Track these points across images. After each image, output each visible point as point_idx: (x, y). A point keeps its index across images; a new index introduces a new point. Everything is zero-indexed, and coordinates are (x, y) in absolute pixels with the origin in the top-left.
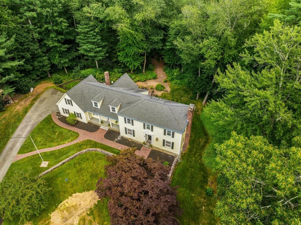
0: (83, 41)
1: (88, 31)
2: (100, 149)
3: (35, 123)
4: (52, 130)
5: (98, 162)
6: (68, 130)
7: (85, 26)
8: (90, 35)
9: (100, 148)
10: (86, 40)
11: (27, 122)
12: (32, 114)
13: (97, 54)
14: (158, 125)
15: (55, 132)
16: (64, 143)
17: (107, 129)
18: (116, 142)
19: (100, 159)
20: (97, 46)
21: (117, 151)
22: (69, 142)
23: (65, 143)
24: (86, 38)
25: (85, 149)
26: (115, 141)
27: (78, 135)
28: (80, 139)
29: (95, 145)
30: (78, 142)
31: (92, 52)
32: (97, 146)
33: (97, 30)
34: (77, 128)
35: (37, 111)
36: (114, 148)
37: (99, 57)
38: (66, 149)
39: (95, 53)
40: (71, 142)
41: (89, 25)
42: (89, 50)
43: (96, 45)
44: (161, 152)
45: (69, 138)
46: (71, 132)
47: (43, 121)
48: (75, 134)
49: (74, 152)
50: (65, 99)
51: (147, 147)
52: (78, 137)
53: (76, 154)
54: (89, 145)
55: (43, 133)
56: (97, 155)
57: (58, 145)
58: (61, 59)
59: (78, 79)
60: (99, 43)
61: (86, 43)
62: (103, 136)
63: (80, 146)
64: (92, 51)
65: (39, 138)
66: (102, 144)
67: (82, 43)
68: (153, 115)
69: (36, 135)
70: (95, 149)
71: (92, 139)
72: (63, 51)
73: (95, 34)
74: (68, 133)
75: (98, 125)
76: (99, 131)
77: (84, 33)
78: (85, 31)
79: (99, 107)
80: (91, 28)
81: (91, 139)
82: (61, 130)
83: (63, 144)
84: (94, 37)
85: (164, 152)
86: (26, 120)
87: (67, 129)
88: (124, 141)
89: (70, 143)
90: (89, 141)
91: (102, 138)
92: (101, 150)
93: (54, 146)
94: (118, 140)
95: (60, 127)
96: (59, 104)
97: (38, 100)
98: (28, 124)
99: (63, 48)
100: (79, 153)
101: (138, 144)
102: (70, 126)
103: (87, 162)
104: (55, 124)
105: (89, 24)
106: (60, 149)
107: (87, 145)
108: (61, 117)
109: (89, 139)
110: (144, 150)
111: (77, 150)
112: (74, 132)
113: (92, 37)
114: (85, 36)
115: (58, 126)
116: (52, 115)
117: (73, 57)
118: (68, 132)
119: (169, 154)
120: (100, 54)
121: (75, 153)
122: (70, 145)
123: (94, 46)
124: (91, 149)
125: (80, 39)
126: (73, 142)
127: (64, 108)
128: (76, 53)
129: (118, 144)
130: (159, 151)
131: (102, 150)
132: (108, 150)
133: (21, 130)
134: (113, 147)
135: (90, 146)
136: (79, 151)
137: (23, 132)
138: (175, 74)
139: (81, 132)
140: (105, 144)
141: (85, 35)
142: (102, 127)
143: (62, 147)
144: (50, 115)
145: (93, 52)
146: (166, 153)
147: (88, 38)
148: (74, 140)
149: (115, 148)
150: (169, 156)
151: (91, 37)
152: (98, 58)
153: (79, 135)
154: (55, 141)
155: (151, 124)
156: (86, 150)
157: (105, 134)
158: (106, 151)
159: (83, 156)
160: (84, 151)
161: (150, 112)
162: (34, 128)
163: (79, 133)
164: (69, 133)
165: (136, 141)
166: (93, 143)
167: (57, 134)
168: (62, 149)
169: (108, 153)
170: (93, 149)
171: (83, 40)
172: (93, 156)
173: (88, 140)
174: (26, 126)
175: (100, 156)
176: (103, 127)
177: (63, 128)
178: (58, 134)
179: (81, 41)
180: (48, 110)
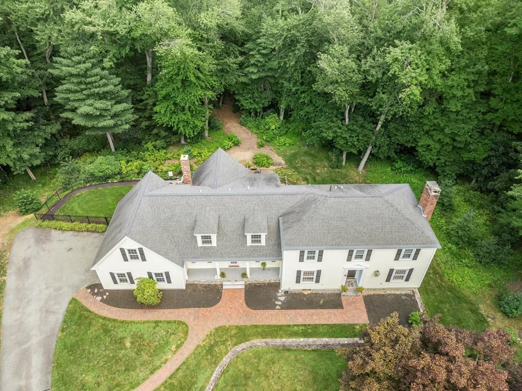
0: (79, 96)
1: (87, 70)
2: (258, 340)
3: (44, 336)
4: (108, 339)
5: (274, 373)
6: (148, 322)
7: (76, 58)
8: (93, 79)
9: (257, 338)
10: (84, 92)
11: (19, 344)
12: (19, 316)
13: (117, 119)
14: (385, 244)
15: (121, 341)
16: (163, 360)
17: (240, 285)
18: (282, 308)
19: (274, 363)
20: (113, 102)
21: (301, 328)
22: (175, 353)
23: (166, 360)
24: (83, 86)
25: (226, 353)
26: (278, 307)
27: (184, 326)
28: (197, 335)
29: (243, 334)
30: (197, 343)
31: (105, 116)
32: (249, 336)
33: (107, 63)
34: (169, 310)
35: (28, 303)
36: (289, 326)
37: (122, 125)
38: (180, 374)
39: (112, 117)
40: (180, 351)
41: (84, 55)
42: (98, 113)
43: (112, 99)
44: (384, 295)
45: (167, 343)
46: (160, 324)
47: (65, 322)
48: (174, 326)
49: (207, 374)
50: (122, 250)
51: (351, 296)
52: (187, 331)
53: (214, 375)
54: (227, 340)
55: (91, 356)
56: (258, 356)
57: (152, 373)
58: (19, 149)
59: (80, 186)
60: (117, 93)
61: (84, 100)
62: (245, 305)
63: (210, 352)
64: (105, 114)
65: (86, 375)
66: (256, 326)
67: (75, 100)
68: (364, 227)
69: (73, 369)
70: (248, 344)
71: (224, 322)
72: (23, 130)
73: (106, 72)
74: (156, 330)
75: (214, 283)
76: (225, 296)
77: (78, 75)
78: (79, 70)
79: (214, 244)
80: (92, 60)
81: (221, 324)
82: (134, 328)
83: (163, 365)
84: (104, 80)
85: (388, 292)
86: (13, 337)
87: (146, 319)
88: (297, 301)
89: (178, 353)
90: (221, 331)
91: (244, 311)
92: (263, 340)
93: (144, 380)
94: (283, 302)
95: (122, 322)
96: (99, 267)
97: (8, 271)
98: (26, 346)
99: (20, 122)
100: (218, 370)
101: (329, 295)
102: (147, 311)
103: (250, 383)
104: (104, 318)
105: (85, 52)
106: (166, 382)
107: (224, 343)
108: (107, 294)
109: (217, 326)
110: (351, 304)
111: (210, 364)
112: (169, 322)
113: (101, 82)
114: (81, 83)
115: (114, 320)
116: (78, 298)
117: (45, 139)
118: (154, 328)
119: (398, 292)
120: (123, 119)
121: (212, 375)
122: (183, 358)
123: (109, 103)
124: (239, 348)
125: (69, 91)
126: (183, 347)
127: (115, 272)
128: (50, 127)
129: (289, 311)
130: (378, 295)
131: (265, 340)
132: (277, 334)
133: (17, 374)
134: (286, 323)
135: (234, 342)
136: (216, 364)
137: (28, 377)
138: (273, 127)
139: (185, 315)
140: (263, 323)
141: (79, 80)
142: (227, 285)
143: (168, 374)
144: (74, 300)
145: (109, 117)
146: (393, 292)
147: (89, 86)
148: (183, 343)
149: (291, 323)
150: (403, 297)
151: (96, 82)
152: (120, 127)
153: (187, 326)
154: (137, 363)
155: (366, 247)
156: (229, 354)
157: (243, 299)
158: (276, 337)
159: (230, 372)
160: (226, 360)
161: (353, 222)
162: (53, 352)
163: (183, 319)
164: (158, 328)
165: (320, 290)
166: (233, 332)
167: (128, 344)
168: (170, 378)
169: (284, 340)
170: (243, 345)
171: (76, 92)
172: (253, 364)
173: (216, 329)
174: (25, 357)
175: (268, 356)
176: (229, 283)
177: (134, 322)
178: (132, 343)
179: (72, 96)
180: (60, 288)
